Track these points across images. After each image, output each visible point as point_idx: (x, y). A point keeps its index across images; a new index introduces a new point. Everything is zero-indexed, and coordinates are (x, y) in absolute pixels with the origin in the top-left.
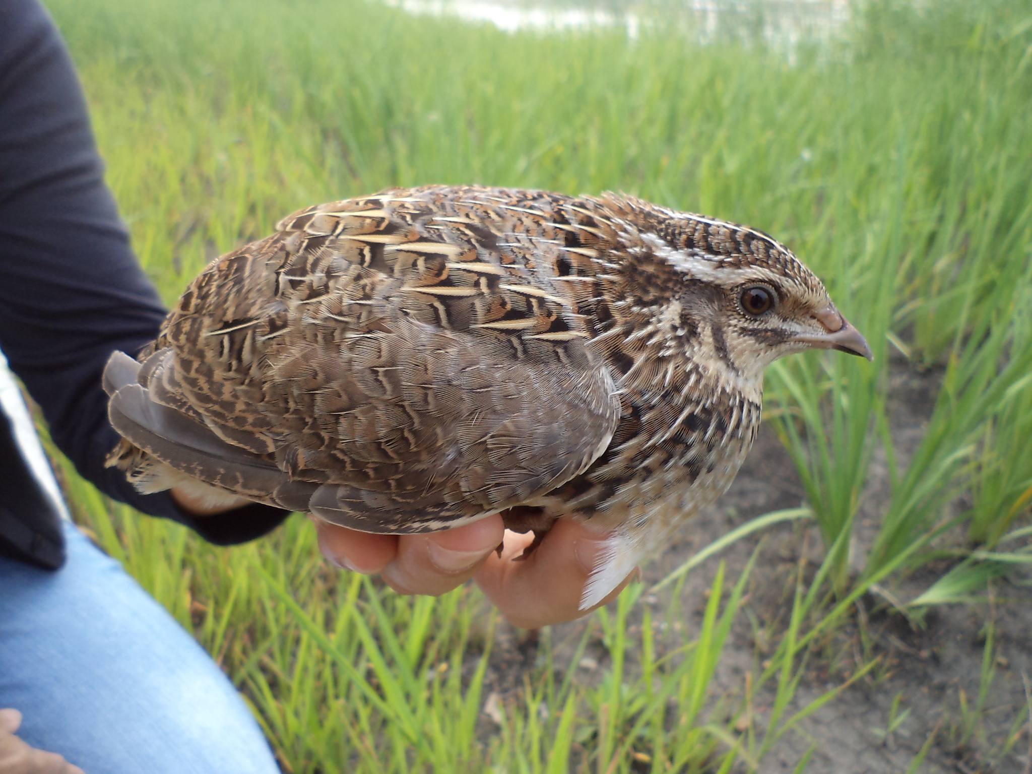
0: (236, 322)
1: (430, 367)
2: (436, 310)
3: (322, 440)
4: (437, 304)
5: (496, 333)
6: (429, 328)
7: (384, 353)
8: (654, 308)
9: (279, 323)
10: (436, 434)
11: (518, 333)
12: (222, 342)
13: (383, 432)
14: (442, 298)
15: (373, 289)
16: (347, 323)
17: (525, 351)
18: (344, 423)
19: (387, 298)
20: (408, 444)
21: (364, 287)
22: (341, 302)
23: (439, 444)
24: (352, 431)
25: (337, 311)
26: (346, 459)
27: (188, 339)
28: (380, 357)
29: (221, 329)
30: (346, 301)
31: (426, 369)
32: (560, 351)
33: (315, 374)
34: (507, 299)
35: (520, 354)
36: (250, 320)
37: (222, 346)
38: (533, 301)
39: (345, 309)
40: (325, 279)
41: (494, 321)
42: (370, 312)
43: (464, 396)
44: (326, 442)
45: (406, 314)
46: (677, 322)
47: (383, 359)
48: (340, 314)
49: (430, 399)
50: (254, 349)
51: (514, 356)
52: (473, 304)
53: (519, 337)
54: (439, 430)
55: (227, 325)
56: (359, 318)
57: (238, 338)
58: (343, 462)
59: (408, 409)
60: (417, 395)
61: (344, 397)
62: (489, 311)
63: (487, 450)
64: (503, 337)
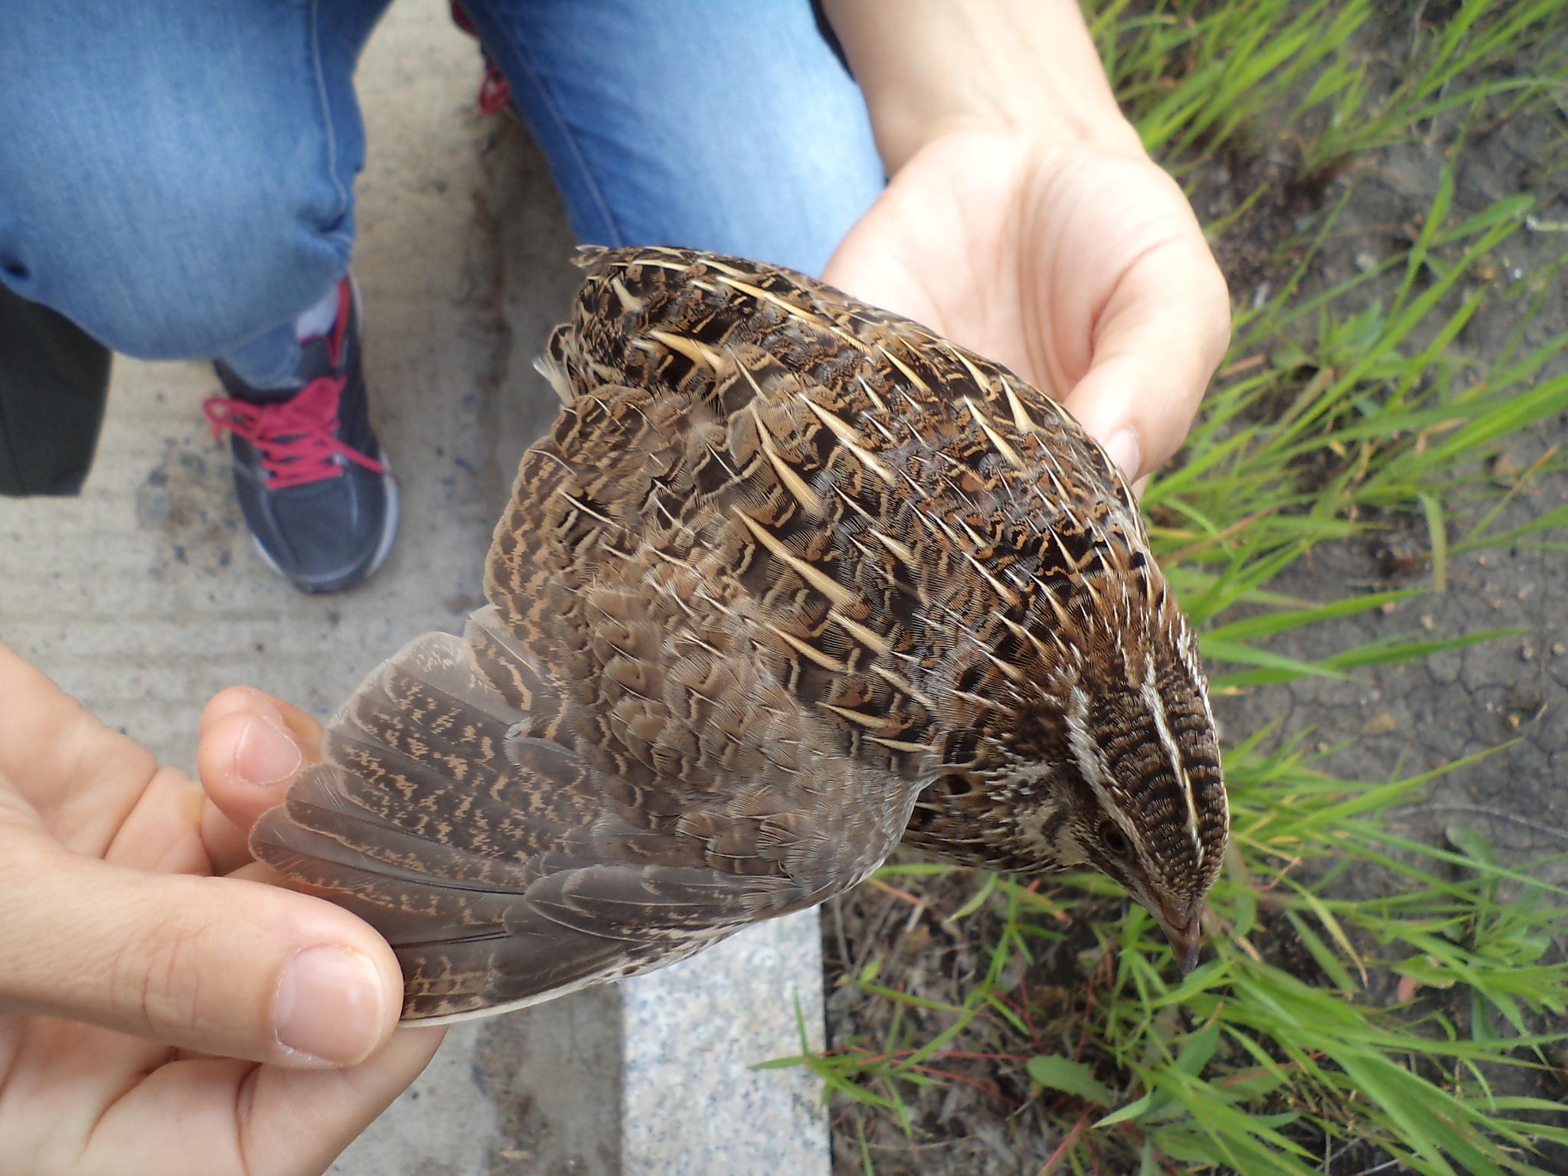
0: (591, 505)
1: (746, 720)
2: (790, 668)
3: (596, 697)
4: (794, 663)
5: (840, 719)
6: (770, 678)
7: (710, 681)
8: (1019, 758)
9: (627, 544)
10: (713, 781)
11: (862, 729)
12: (568, 514)
13: (660, 743)
14: (803, 659)
15: (733, 596)
16: (688, 616)
17: (860, 749)
18: (627, 703)
19: (743, 617)
20: (680, 770)
21: (726, 587)
22: (694, 590)
23: (710, 790)
24: (630, 715)
25: (684, 596)
26: (608, 734)
27: (539, 489)
28: (703, 683)
29: (576, 499)
30: (700, 593)
31: (741, 721)
32: (894, 760)
33: (626, 637)
34: (871, 688)
35: (853, 749)
36: (606, 514)
37: (566, 519)
38: (898, 696)
39: (694, 599)
40: (691, 542)
41: (843, 707)
42: (718, 620)
43: (765, 767)
44: (600, 702)
45: (754, 648)
46: (1033, 781)
47: (704, 687)
48: (686, 602)
49: (728, 750)
50: (590, 550)
51: (848, 750)
52: (831, 681)
53: (861, 734)
54: (718, 779)
55: (583, 499)
56: (704, 618)
57: (584, 526)
58: (602, 735)
59: (701, 743)
60: (720, 740)
61: (642, 681)
62: (843, 695)
63: (758, 829)
64: (844, 726)
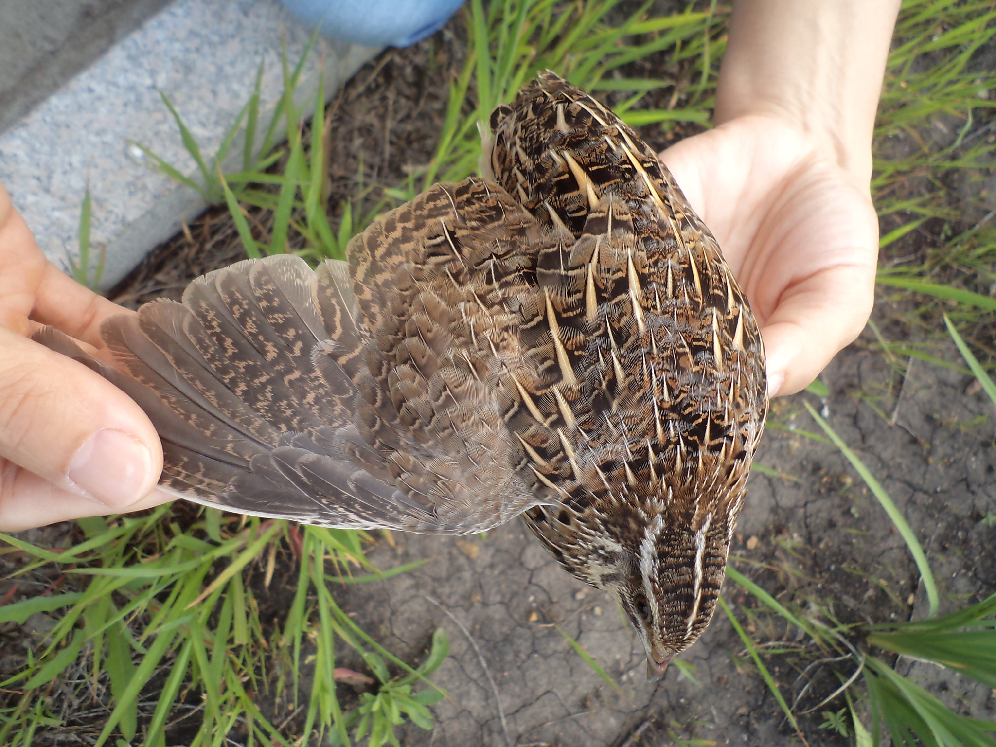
0: (455, 240)
1: (467, 422)
2: (512, 405)
3: (391, 349)
4: (516, 404)
5: (522, 448)
6: (496, 406)
7: (460, 389)
8: (606, 533)
9: (461, 278)
10: (428, 441)
11: (530, 460)
12: (438, 236)
13: (411, 403)
14: (523, 405)
15: (505, 348)
16: (472, 343)
17: (522, 469)
18: (407, 368)
19: (503, 363)
20: (413, 424)
21: (504, 340)
22: (485, 330)
25: (477, 330)
26: (384, 375)
27: (431, 210)
28: (456, 387)
29: (448, 231)
30: (487, 334)
31: (464, 421)
32: (536, 485)
33: (430, 331)
34: (549, 441)
35: (518, 467)
36: (460, 252)
37: (435, 237)
38: (561, 454)
39: (481, 335)
40: (498, 301)
41: (528, 443)
42: (487, 356)
43: (461, 453)
44: (390, 353)
45: (498, 385)
46: (608, 550)
47: (456, 390)
48: (476, 335)
49: (447, 432)
50: (439, 265)
51: (515, 466)
52: (531, 425)
53: (528, 462)
55: (452, 234)
56: (480, 350)
57: (444, 249)
58: (380, 373)
59: (434, 419)
60: (446, 423)
61: (424, 361)
62: (533, 436)
63: (436, 482)
64: (522, 453)
